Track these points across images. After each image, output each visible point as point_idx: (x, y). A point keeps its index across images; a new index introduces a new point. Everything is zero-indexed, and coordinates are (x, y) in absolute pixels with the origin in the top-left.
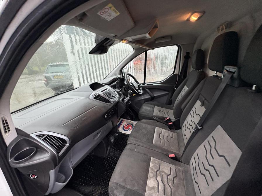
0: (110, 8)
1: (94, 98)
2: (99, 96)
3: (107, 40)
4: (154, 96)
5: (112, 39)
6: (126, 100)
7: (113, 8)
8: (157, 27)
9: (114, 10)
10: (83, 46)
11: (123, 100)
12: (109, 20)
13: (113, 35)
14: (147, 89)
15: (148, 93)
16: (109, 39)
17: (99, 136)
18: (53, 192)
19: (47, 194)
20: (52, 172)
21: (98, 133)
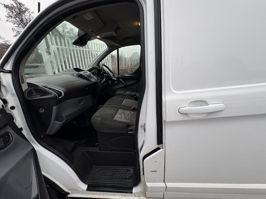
0: (89, 14)
1: (78, 76)
2: (81, 75)
3: (87, 35)
4: (127, 85)
5: (90, 34)
6: (102, 82)
7: (90, 14)
8: (120, 29)
9: (90, 15)
10: (60, 47)
11: (100, 81)
12: (88, 20)
13: (90, 30)
14: (121, 79)
15: (123, 83)
16: (88, 34)
17: (82, 103)
18: (51, 133)
19: (47, 133)
20: (54, 107)
21: (81, 100)
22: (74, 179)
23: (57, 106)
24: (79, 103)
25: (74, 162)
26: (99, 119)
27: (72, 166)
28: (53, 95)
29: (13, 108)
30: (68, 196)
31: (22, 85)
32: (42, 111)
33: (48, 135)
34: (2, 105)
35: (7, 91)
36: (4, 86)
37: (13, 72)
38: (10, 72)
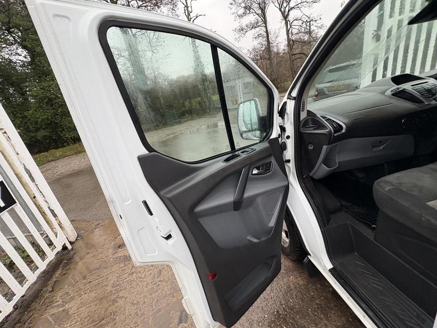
1: (393, 95)
17: (381, 148)
18: (315, 177)
19: (311, 174)
20: (325, 147)
21: (381, 142)
22: (319, 244)
23: (329, 146)
24: (373, 147)
25: (327, 225)
26: (388, 188)
27: (322, 229)
28: (327, 130)
29: (288, 137)
30: (309, 256)
31: (301, 113)
32: (311, 148)
33: (312, 178)
34: (279, 134)
35: (288, 119)
36: (287, 114)
37: (297, 99)
38: (294, 98)
